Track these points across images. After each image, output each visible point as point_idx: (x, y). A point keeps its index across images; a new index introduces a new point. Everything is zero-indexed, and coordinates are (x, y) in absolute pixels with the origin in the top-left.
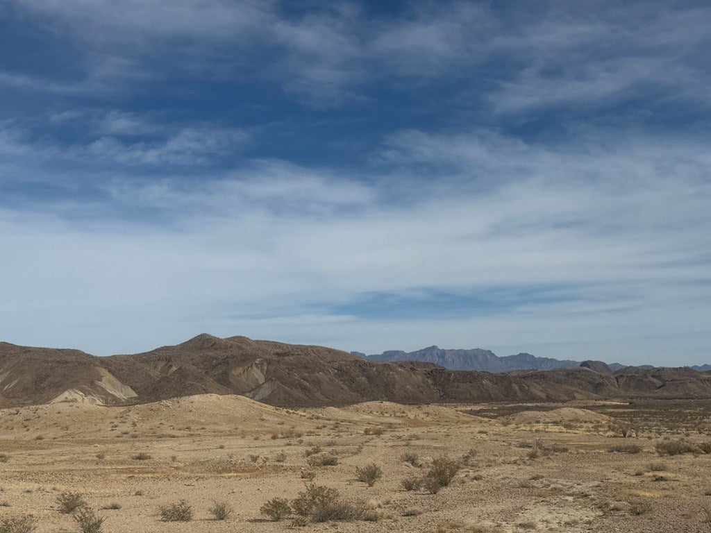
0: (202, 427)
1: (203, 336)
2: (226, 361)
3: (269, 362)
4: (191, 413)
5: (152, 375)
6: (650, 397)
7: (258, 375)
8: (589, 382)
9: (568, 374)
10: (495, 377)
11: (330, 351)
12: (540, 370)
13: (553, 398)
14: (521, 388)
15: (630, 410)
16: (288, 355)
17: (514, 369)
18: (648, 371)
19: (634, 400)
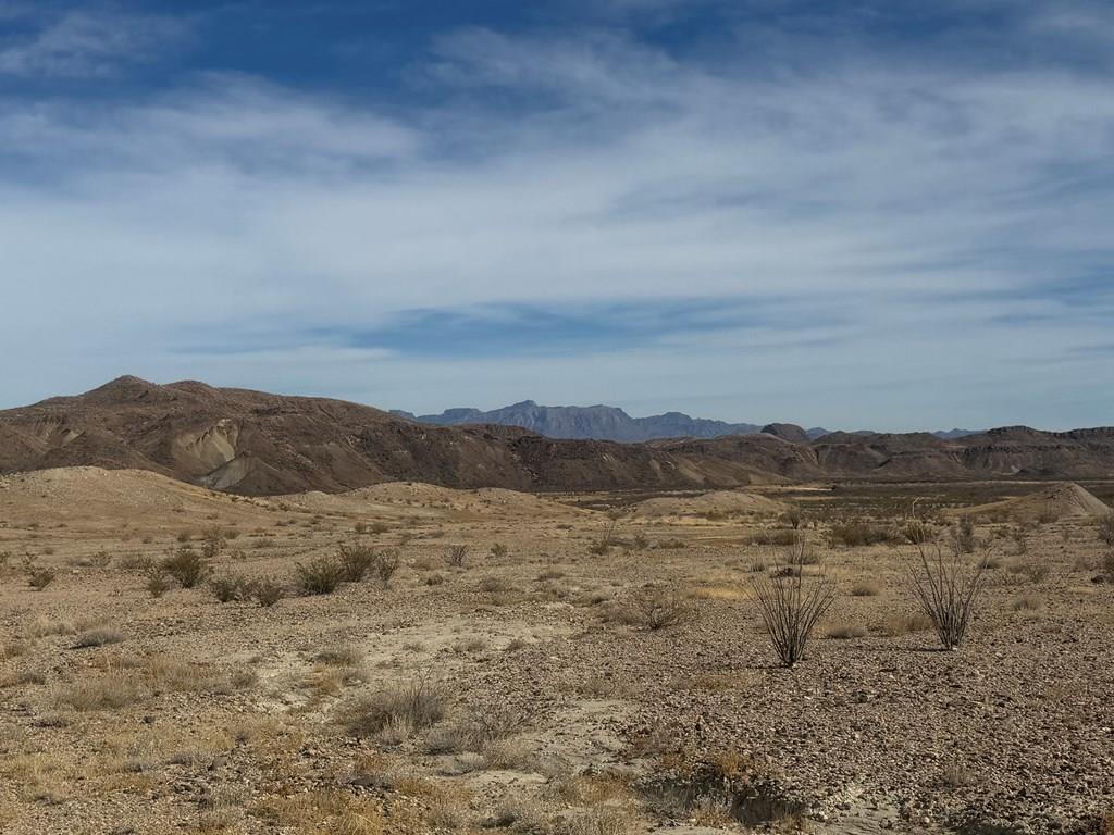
0: (59, 523)
1: (124, 379)
2: (165, 423)
3: (243, 426)
4: (45, 500)
5: (32, 446)
6: (866, 480)
7: (222, 446)
8: (774, 457)
9: (741, 445)
10: (624, 449)
11: (349, 406)
12: (697, 438)
13: (715, 482)
14: (664, 467)
15: (831, 498)
16: (275, 413)
17: (657, 437)
18: (865, 438)
19: (842, 485)
